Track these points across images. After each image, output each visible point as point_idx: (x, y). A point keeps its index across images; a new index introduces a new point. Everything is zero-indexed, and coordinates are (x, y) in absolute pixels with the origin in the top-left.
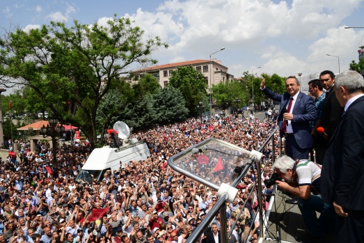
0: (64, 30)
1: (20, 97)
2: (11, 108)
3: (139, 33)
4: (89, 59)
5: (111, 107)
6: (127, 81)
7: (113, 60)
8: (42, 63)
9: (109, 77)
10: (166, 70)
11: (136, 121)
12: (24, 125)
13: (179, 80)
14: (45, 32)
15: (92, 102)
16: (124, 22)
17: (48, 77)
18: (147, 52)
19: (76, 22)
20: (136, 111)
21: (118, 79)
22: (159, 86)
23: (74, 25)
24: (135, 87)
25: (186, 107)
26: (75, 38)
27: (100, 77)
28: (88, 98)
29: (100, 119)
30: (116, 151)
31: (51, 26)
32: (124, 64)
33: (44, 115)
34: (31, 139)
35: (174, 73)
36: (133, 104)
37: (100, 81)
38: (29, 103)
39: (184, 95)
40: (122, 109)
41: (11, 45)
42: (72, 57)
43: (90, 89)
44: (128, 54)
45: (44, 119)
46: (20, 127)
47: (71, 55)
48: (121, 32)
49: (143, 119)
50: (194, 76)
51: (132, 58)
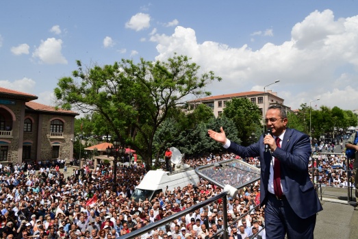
0: (132, 66)
1: (89, 120)
2: (81, 130)
3: (195, 68)
4: (151, 90)
5: (167, 133)
6: (183, 110)
7: (171, 92)
8: (112, 93)
9: (166, 106)
10: (220, 100)
11: (189, 148)
12: (90, 146)
13: (233, 111)
14: (116, 67)
15: (150, 128)
16: (182, 59)
17: (116, 105)
18: (201, 85)
19: (142, 60)
20: (189, 139)
21: (175, 108)
22: (212, 115)
23: (140, 62)
24: (190, 116)
25: (239, 137)
26: (140, 73)
27: (158, 106)
28: (147, 124)
29: (156, 144)
30: (168, 174)
31: (122, 63)
32: (180, 96)
33: (107, 138)
34: (95, 158)
35: (228, 104)
36: (187, 132)
37: (159, 109)
38: (96, 126)
39: (237, 125)
40: (176, 136)
41: (90, 78)
42: (137, 89)
43: (149, 116)
44: (185, 86)
45: (108, 141)
46: (87, 147)
47: (135, 86)
48: (179, 68)
49: (195, 147)
50: (248, 107)
51: (188, 90)
